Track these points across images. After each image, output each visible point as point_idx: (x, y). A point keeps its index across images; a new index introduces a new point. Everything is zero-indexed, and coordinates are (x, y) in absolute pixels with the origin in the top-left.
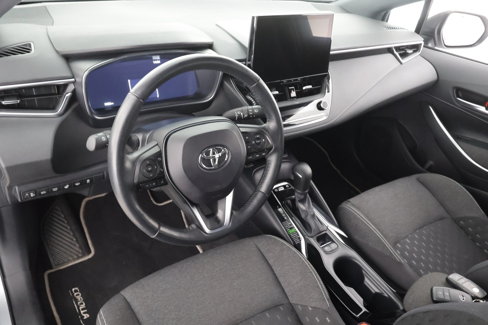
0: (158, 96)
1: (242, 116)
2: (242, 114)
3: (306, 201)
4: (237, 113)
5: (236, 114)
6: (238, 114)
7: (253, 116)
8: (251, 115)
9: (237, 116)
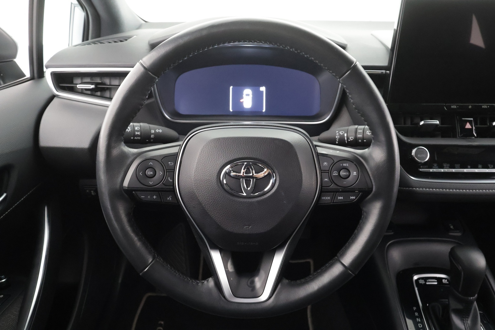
0: (264, 110)
1: (346, 138)
2: (346, 135)
3: (469, 315)
4: (339, 133)
5: (337, 134)
6: (339, 135)
7: (363, 140)
8: (360, 138)
9: (337, 137)
